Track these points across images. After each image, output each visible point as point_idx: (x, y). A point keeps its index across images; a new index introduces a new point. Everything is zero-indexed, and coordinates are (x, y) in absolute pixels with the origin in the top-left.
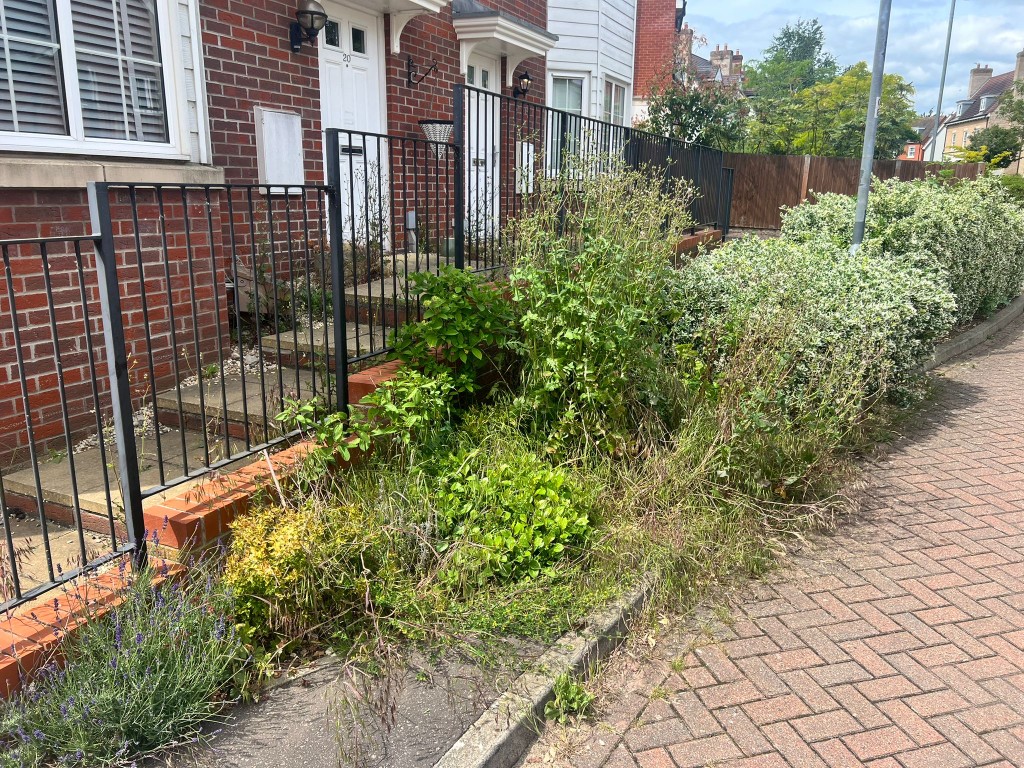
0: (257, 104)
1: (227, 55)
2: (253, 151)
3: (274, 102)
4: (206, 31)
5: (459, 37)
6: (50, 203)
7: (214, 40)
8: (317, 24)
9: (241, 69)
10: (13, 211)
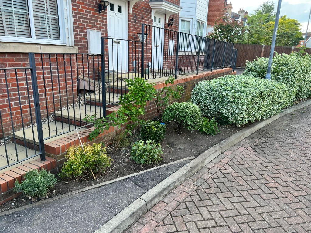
0: (88, 28)
1: (79, 14)
2: (87, 42)
3: (93, 27)
4: (73, 7)
5: (151, 8)
6: (25, 57)
7: (75, 9)
8: (106, 4)
9: (83, 18)
10: (15, 59)
